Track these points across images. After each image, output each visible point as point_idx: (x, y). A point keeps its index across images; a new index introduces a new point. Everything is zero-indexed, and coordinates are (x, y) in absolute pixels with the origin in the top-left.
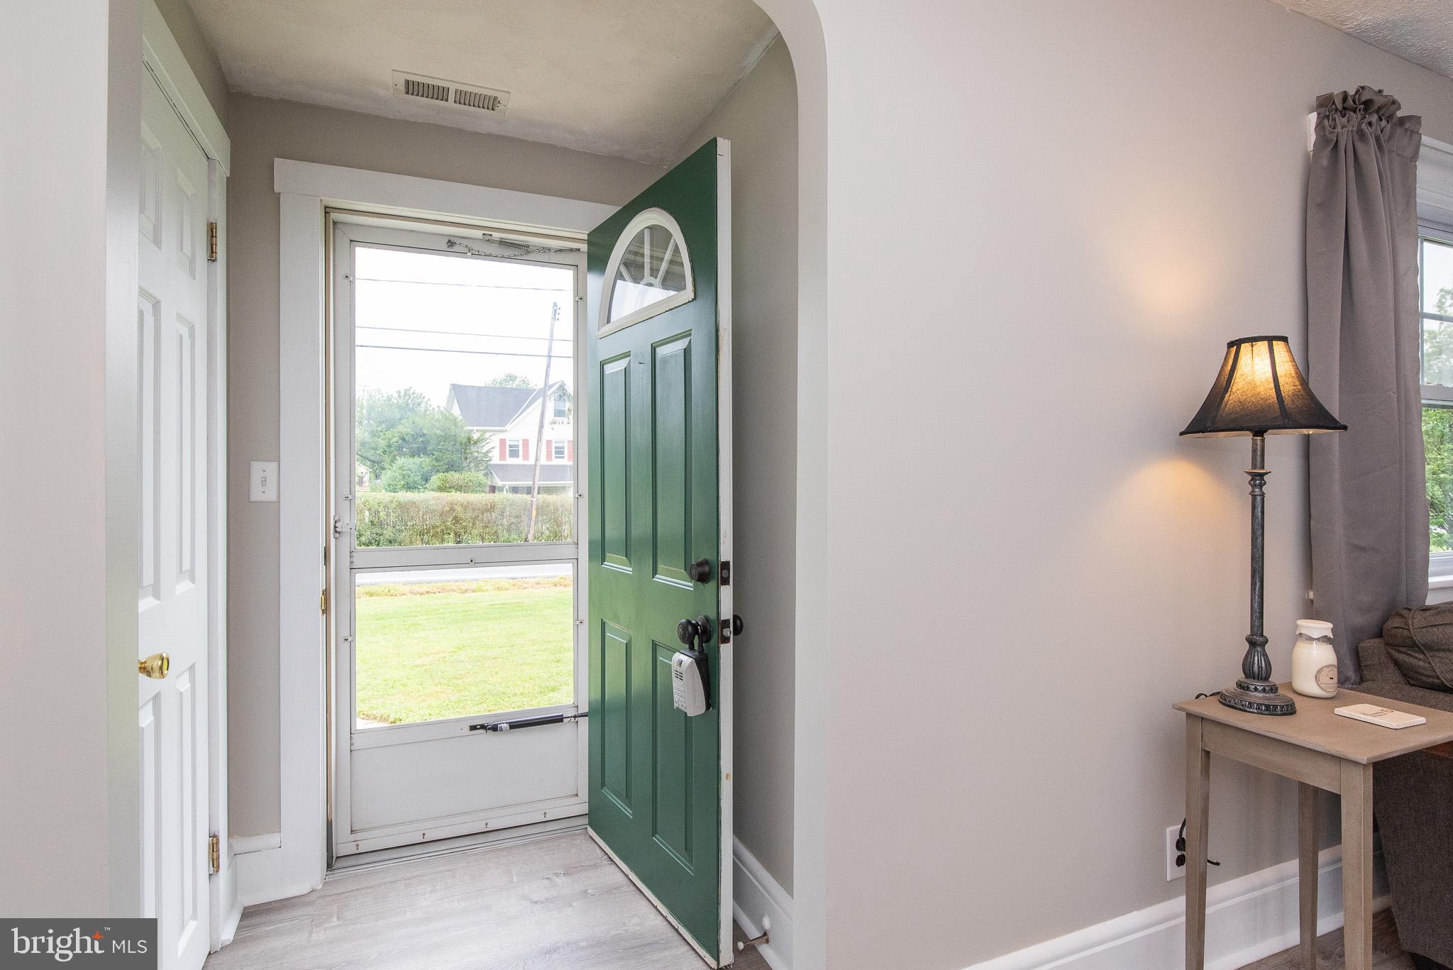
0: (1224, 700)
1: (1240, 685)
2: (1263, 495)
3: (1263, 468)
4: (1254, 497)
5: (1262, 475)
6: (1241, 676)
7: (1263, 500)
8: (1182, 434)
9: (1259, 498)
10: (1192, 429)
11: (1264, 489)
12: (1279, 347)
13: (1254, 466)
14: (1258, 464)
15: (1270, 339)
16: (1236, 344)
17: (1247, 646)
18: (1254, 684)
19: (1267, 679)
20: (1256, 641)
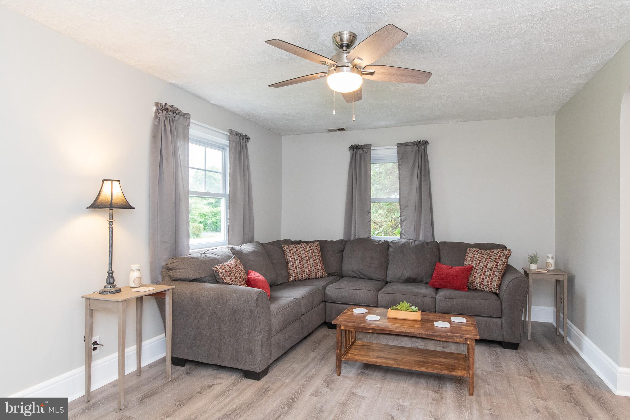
0: (101, 293)
1: (105, 287)
2: (112, 228)
3: (112, 219)
4: (110, 228)
5: (112, 222)
6: (106, 284)
7: (112, 229)
8: (87, 208)
9: (111, 228)
10: (90, 207)
11: (113, 225)
12: (116, 184)
13: (110, 219)
14: (111, 218)
15: (112, 181)
16: (103, 181)
17: (108, 274)
18: (109, 286)
19: (113, 283)
20: (110, 272)
